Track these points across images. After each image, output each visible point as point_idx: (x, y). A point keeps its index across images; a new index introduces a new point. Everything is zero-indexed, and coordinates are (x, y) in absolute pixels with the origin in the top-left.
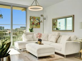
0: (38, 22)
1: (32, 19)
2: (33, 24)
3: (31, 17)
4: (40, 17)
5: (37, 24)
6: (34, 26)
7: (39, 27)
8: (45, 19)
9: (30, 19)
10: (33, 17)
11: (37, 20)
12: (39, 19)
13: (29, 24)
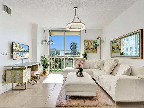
0: (95, 45)
1: (86, 42)
2: (88, 48)
3: (85, 40)
4: (96, 40)
5: (93, 48)
6: (89, 51)
7: (96, 52)
8: (102, 42)
9: (84, 44)
10: (87, 41)
11: (93, 43)
12: (95, 42)
13: (83, 49)
